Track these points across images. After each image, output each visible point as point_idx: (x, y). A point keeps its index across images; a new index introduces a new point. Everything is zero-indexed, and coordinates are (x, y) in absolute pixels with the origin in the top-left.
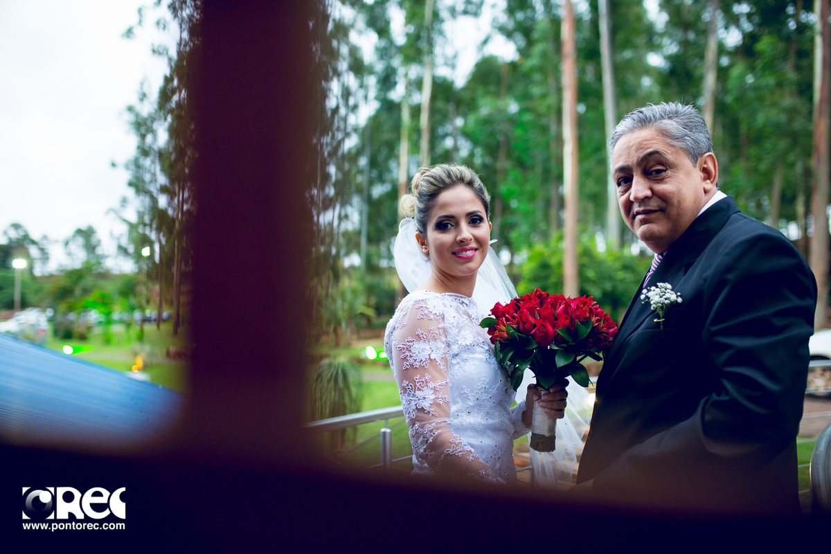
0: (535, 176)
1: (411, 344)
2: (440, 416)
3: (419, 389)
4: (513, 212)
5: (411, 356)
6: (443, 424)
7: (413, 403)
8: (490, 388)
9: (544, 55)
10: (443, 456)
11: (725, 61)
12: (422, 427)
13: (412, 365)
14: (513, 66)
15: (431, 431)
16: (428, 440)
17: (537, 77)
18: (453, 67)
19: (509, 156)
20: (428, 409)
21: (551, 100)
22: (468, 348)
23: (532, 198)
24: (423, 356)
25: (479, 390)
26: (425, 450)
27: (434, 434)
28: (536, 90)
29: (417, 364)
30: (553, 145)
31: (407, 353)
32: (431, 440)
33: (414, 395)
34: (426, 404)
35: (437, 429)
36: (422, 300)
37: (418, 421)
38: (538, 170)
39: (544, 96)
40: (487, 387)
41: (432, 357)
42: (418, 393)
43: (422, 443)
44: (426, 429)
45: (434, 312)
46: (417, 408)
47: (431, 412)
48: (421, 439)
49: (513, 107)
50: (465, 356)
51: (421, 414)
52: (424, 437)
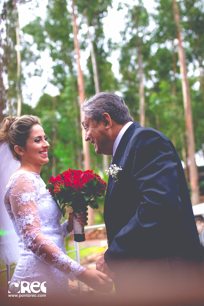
0: (70, 145)
1: (21, 194)
2: (37, 227)
3: (27, 215)
4: (61, 162)
5: (21, 200)
6: (39, 231)
7: (24, 222)
8: (55, 214)
9: (71, 92)
10: (40, 246)
11: (147, 94)
12: (30, 233)
13: (22, 204)
14: (58, 97)
15: (34, 234)
16: (33, 238)
17: (68, 102)
18: (31, 99)
19: (58, 137)
20: (32, 224)
21: (75, 111)
22: (44, 196)
23: (69, 155)
24: (27, 199)
25: (50, 215)
26: (31, 244)
27: (36, 235)
28: (69, 108)
29: (25, 204)
30: (77, 131)
31: (20, 199)
32: (34, 238)
33: (25, 218)
34: (30, 222)
35: (37, 233)
36: (23, 174)
37: (27, 230)
38: (71, 143)
39: (72, 110)
40: (53, 213)
41: (31, 200)
42: (26, 217)
43: (30, 240)
44: (32, 233)
45: (30, 179)
46: (26, 224)
47: (33, 226)
48: (29, 238)
49: (59, 116)
50: (43, 199)
51: (29, 227)
52: (31, 238)
